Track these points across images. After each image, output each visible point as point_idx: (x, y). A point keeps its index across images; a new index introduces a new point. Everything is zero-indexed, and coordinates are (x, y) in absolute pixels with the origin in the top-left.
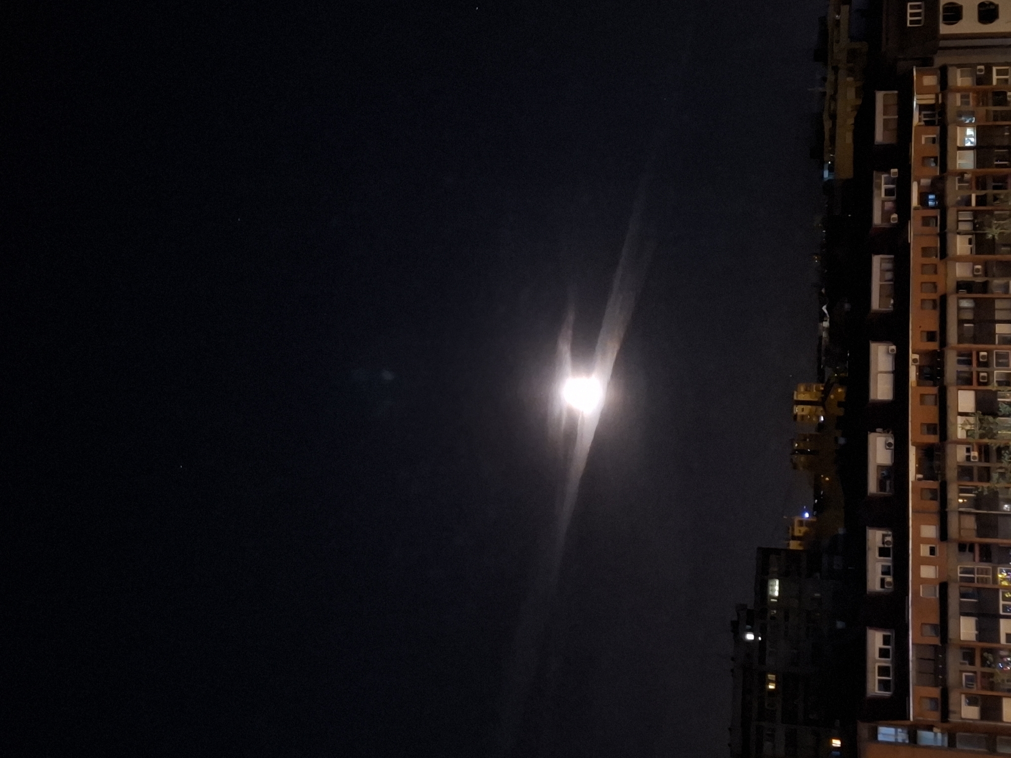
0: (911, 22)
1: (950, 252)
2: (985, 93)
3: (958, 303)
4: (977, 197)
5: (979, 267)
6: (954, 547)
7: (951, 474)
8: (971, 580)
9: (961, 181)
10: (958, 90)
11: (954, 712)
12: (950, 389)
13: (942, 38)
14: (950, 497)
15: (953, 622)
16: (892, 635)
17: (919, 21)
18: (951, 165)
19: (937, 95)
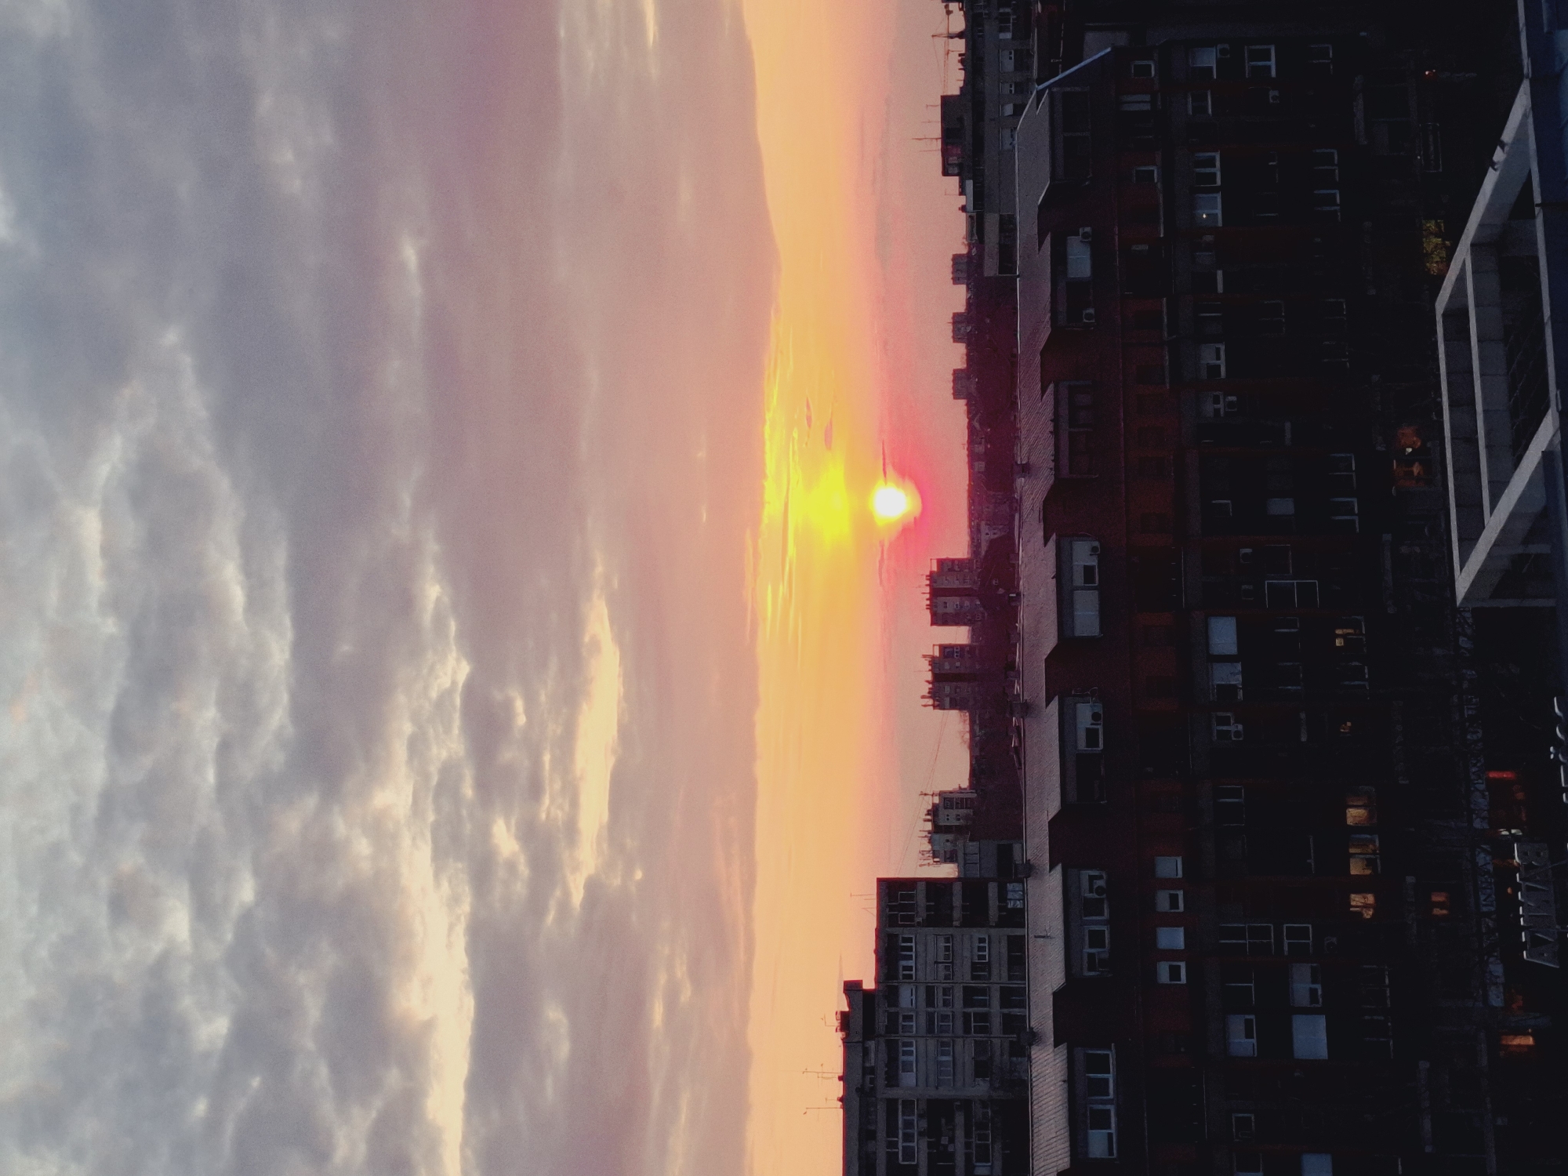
1: (1188, 373)
2: (1232, 93)
4: (1226, 276)
5: (1230, 397)
6: (1209, 893)
8: (1238, 950)
9: (1195, 247)
10: (1189, 85)
12: (1193, 614)
14: (1201, 805)
15: (1214, 1027)
16: (1112, 1055)
18: (1182, 220)
19: (1153, 96)
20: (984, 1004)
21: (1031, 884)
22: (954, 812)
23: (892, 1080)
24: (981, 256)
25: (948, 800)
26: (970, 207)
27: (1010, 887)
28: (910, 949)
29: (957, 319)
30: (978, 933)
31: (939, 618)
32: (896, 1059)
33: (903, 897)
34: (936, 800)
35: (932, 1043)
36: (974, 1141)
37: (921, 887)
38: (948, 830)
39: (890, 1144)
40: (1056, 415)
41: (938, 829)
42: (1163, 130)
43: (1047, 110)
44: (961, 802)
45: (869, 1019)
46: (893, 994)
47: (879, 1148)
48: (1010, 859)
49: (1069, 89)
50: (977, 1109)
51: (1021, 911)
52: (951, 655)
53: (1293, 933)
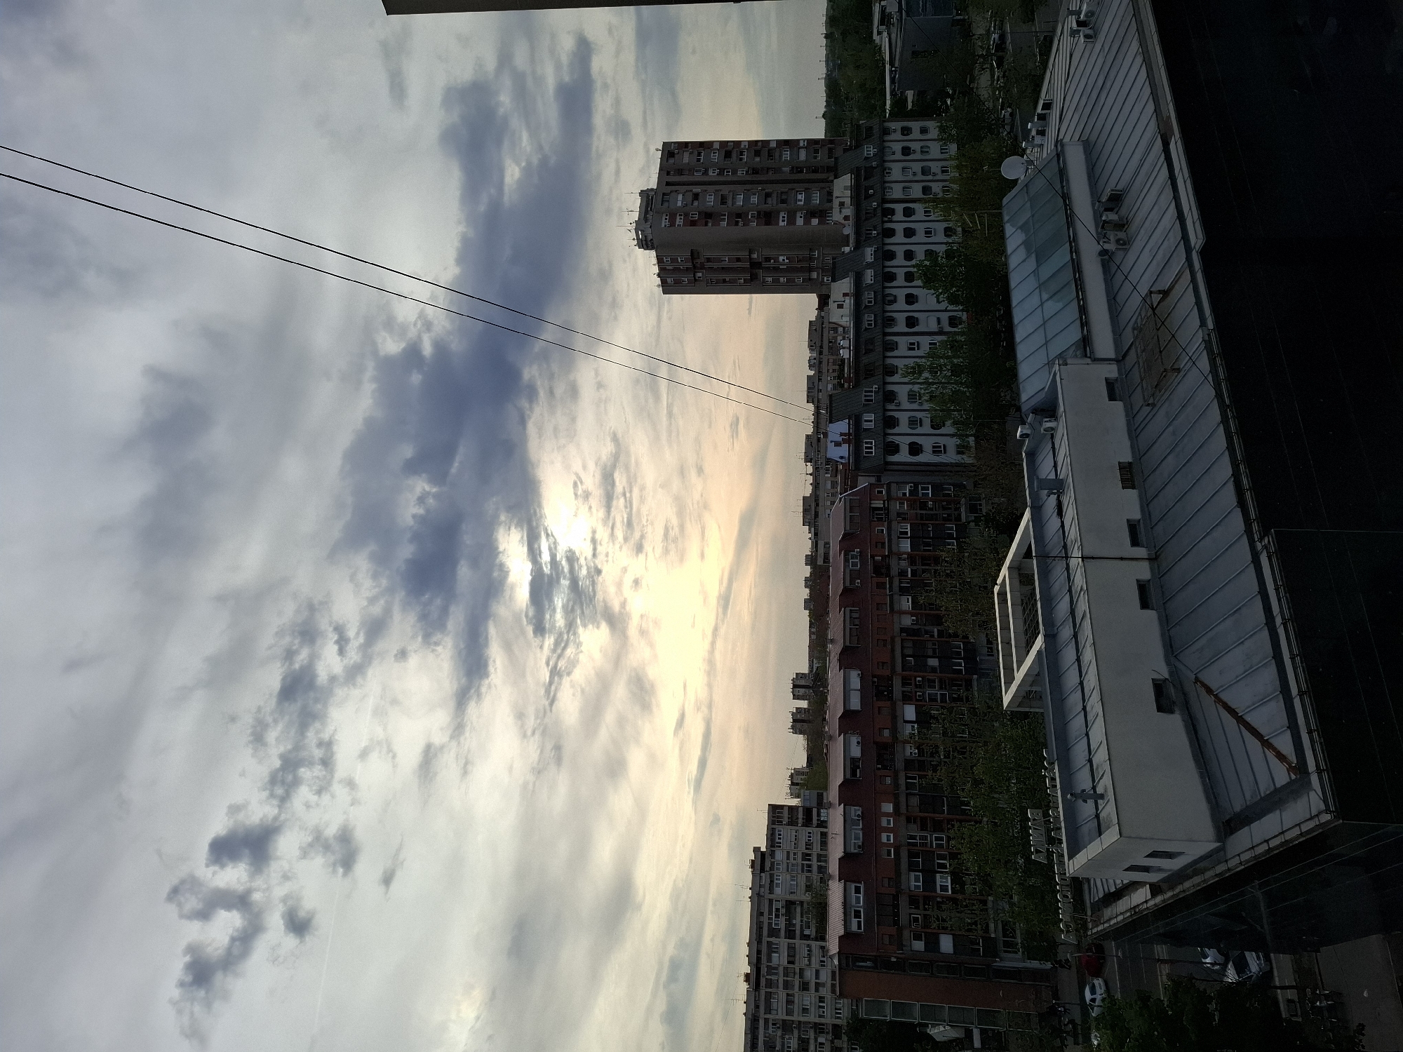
0: (867, 453)
1: (896, 607)
2: (914, 502)
3: (902, 643)
4: (911, 570)
5: (913, 618)
6: (903, 819)
7: (900, 765)
8: (915, 845)
9: (900, 559)
10: (898, 499)
11: (906, 946)
12: (898, 702)
13: (887, 463)
14: (900, 782)
15: (903, 877)
16: (862, 887)
17: (872, 453)
18: (894, 549)
19: (884, 501)
20: (809, 860)
21: (831, 810)
22: (799, 777)
23: (771, 891)
24: (816, 556)
25: (797, 772)
26: (813, 538)
27: (822, 811)
28: (781, 835)
29: (806, 580)
30: (809, 830)
31: (795, 697)
32: (773, 881)
33: (779, 813)
34: (793, 772)
35: (787, 876)
36: (805, 919)
37: (786, 811)
38: (797, 784)
39: (769, 919)
40: (844, 620)
41: (793, 784)
42: (888, 514)
43: (843, 505)
44: (803, 774)
45: (762, 863)
46: (772, 854)
47: (765, 919)
48: (823, 798)
49: (852, 497)
50: (805, 906)
51: (826, 821)
52: (800, 712)
53: (937, 839)
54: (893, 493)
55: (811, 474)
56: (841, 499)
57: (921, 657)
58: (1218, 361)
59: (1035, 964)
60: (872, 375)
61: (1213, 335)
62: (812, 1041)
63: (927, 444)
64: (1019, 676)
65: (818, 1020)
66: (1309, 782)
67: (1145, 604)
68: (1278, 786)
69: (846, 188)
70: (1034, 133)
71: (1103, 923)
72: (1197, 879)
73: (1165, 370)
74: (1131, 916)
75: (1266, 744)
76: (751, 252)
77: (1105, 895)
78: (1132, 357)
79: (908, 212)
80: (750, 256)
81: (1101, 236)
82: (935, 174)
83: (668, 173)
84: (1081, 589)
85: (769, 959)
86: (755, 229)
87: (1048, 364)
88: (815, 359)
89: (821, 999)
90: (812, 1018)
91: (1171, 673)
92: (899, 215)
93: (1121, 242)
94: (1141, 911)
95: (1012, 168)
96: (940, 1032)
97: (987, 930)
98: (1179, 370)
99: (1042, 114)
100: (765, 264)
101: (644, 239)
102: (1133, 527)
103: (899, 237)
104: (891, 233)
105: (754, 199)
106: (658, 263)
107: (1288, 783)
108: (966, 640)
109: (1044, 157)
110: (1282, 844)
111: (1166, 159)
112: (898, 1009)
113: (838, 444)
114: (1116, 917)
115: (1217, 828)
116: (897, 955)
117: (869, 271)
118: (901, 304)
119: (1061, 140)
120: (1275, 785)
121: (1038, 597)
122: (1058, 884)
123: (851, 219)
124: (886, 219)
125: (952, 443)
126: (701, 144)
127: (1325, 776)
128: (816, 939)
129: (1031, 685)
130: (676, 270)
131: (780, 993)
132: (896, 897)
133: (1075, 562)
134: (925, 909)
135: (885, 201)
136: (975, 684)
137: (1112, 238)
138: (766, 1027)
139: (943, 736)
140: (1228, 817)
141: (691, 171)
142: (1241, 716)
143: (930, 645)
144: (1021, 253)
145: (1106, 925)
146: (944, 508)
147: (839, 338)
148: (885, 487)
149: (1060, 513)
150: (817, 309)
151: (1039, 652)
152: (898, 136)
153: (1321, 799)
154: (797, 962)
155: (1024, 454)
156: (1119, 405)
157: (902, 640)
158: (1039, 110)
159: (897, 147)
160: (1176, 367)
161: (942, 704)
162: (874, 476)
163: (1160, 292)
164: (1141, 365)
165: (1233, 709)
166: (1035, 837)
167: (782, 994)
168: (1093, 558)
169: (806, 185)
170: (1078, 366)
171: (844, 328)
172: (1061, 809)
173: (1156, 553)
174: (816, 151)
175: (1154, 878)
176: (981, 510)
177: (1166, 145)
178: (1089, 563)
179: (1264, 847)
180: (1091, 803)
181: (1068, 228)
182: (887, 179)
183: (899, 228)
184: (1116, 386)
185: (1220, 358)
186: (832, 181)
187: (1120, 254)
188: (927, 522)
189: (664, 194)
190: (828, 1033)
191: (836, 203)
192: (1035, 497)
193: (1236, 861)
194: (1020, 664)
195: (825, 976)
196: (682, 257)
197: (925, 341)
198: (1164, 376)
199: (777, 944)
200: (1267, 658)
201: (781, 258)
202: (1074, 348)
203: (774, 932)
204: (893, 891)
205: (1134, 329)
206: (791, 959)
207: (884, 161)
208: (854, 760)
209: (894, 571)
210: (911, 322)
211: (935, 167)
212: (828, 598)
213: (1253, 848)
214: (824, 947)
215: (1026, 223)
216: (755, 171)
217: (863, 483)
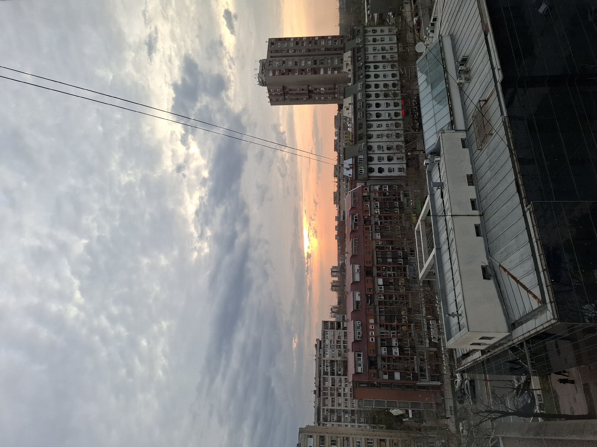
0: (360, 172)
1: (374, 238)
2: (381, 193)
3: (376, 253)
4: (380, 222)
5: (381, 242)
6: (378, 326)
7: (376, 303)
8: (383, 336)
9: (375, 217)
10: (374, 192)
11: (381, 377)
12: (375, 278)
13: (369, 177)
14: (377, 311)
15: (379, 349)
16: (362, 353)
17: (362, 172)
18: (373, 213)
19: (368, 193)
20: (340, 343)
21: (348, 323)
22: (335, 309)
23: (324, 356)
24: (340, 217)
25: (334, 307)
26: (338, 209)
27: (344, 323)
28: (328, 333)
29: (336, 227)
30: (339, 331)
31: (333, 276)
32: (325, 353)
33: (326, 324)
34: (332, 307)
35: (331, 350)
36: (338, 367)
37: (329, 323)
38: (334, 312)
39: (324, 368)
40: (352, 244)
41: (332, 312)
42: (370, 199)
43: (351, 195)
44: (336, 308)
45: (320, 345)
46: (324, 341)
47: (322, 368)
48: (345, 318)
49: (354, 192)
50: (339, 362)
51: (346, 327)
52: (335, 282)
53: (393, 333)
54: (372, 190)
55: (337, 182)
56: (349, 193)
57: (385, 258)
58: (509, 130)
59: (434, 383)
60: (362, 139)
61: (506, 119)
62: (343, 417)
63: (386, 168)
64: (426, 266)
65: (345, 408)
66: (547, 307)
67: (478, 234)
68: (534, 309)
69: (349, 57)
70: (429, 31)
71: (462, 367)
72: (500, 348)
73: (486, 135)
74: (473, 363)
75: (529, 292)
76: (308, 86)
77: (462, 355)
78: (472, 129)
79: (376, 67)
80: (308, 88)
81: (459, 77)
82: (387, 50)
83: (272, 52)
84: (451, 229)
85: (324, 384)
86: (310, 76)
87: (436, 133)
88: (337, 132)
89: (346, 400)
90: (343, 408)
91: (489, 263)
92: (372, 69)
93: (467, 79)
94: (477, 361)
95: (420, 48)
96: (396, 412)
97: (414, 369)
98: (492, 134)
99: (433, 23)
100: (315, 91)
101: (262, 81)
102: (473, 202)
103: (372, 78)
104: (368, 76)
105: (309, 63)
106: (268, 92)
107: (538, 307)
108: (403, 251)
109: (434, 41)
110: (536, 333)
111: (486, 42)
112: (378, 403)
113: (348, 169)
114: (467, 364)
115: (508, 326)
116: (377, 381)
117: (360, 93)
118: (374, 108)
119: (441, 35)
120: (532, 308)
121: (433, 233)
122: (443, 351)
123: (351, 70)
124: (366, 70)
125: (396, 167)
126: (285, 39)
127: (553, 304)
128: (344, 376)
129: (431, 269)
130: (277, 95)
131: (329, 398)
132: (376, 358)
133: (448, 218)
134: (388, 362)
135: (365, 62)
136: (407, 270)
137: (463, 78)
138: (323, 412)
139: (394, 290)
140: (513, 322)
141: (281, 51)
142: (518, 280)
143: (388, 253)
144: (425, 84)
145: (463, 367)
146: (393, 195)
147: (348, 123)
148: (368, 187)
149: (442, 197)
150: (338, 110)
151: (434, 256)
152: (371, 33)
153: (551, 314)
154: (336, 386)
155: (427, 172)
156: (467, 150)
157: (377, 251)
158: (432, 22)
159: (371, 39)
160: (491, 133)
161: (394, 278)
162: (364, 182)
163: (484, 101)
164: (476, 132)
165: (515, 278)
166: (434, 332)
167: (330, 398)
168: (456, 216)
169: (332, 56)
170: (449, 134)
171: (350, 119)
172: (444, 320)
173: (483, 213)
174: (336, 41)
175: (483, 347)
176: (409, 196)
177: (486, 36)
178: (454, 218)
179: (528, 334)
180: (456, 318)
181: (445, 73)
182: (367, 53)
183: (372, 74)
184: (466, 141)
185: (510, 128)
186: (343, 54)
187: (466, 85)
188: (386, 201)
189: (270, 61)
190: (349, 413)
191: (345, 64)
192: (432, 190)
193: (517, 340)
194: (426, 260)
195: (347, 390)
196: (279, 89)
197: (384, 123)
198: (486, 137)
199: (327, 378)
200: (529, 256)
201: (322, 89)
202: (447, 126)
203: (326, 373)
204: (375, 355)
205: (473, 117)
206: (333, 384)
207: (365, 45)
208: (358, 303)
209: (373, 223)
210: (378, 115)
211: (387, 47)
212: (345, 234)
213: (523, 335)
214: (347, 379)
215: (427, 71)
216: (309, 50)
217: (359, 185)
